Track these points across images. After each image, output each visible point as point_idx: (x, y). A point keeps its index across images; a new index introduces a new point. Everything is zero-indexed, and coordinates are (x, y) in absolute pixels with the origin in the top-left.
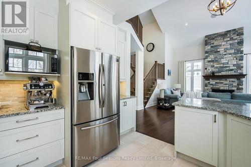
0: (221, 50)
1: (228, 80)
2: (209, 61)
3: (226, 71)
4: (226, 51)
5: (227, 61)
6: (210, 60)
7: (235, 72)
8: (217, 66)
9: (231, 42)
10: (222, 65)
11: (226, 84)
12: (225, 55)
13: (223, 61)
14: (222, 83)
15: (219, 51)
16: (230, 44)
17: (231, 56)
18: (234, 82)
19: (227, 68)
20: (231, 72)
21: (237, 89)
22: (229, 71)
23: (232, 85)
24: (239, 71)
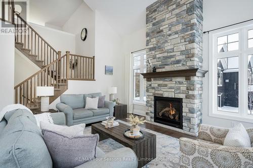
0: (164, 27)
1: (174, 80)
2: (151, 49)
3: (171, 63)
4: (170, 30)
5: (172, 47)
6: (152, 46)
7: (183, 65)
8: (160, 55)
9: (177, 11)
10: (166, 54)
11: (171, 88)
12: (170, 35)
13: (168, 46)
14: (166, 85)
15: (162, 31)
16: (176, 15)
17: (177, 36)
18: (180, 83)
19: (173, 59)
20: (178, 65)
21: (186, 97)
22: (175, 64)
23: (179, 88)
24: (189, 63)
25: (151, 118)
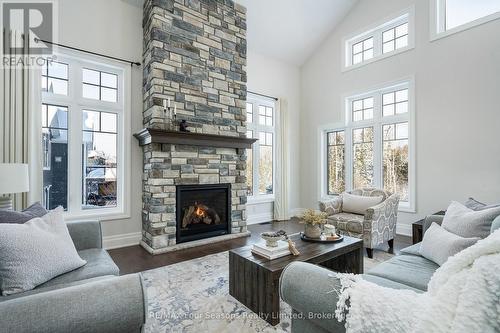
0: (203, 44)
1: (220, 152)
3: (214, 123)
4: (212, 59)
5: (215, 92)
7: (232, 129)
8: (193, 99)
9: (224, 35)
10: (204, 101)
11: (213, 167)
12: (212, 69)
13: (209, 88)
14: (205, 162)
16: (222, 41)
17: (223, 77)
18: (229, 158)
19: (217, 115)
20: (225, 127)
21: (237, 181)
22: (222, 125)
23: (226, 168)
24: (240, 129)
25: (170, 237)
